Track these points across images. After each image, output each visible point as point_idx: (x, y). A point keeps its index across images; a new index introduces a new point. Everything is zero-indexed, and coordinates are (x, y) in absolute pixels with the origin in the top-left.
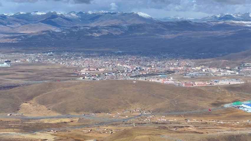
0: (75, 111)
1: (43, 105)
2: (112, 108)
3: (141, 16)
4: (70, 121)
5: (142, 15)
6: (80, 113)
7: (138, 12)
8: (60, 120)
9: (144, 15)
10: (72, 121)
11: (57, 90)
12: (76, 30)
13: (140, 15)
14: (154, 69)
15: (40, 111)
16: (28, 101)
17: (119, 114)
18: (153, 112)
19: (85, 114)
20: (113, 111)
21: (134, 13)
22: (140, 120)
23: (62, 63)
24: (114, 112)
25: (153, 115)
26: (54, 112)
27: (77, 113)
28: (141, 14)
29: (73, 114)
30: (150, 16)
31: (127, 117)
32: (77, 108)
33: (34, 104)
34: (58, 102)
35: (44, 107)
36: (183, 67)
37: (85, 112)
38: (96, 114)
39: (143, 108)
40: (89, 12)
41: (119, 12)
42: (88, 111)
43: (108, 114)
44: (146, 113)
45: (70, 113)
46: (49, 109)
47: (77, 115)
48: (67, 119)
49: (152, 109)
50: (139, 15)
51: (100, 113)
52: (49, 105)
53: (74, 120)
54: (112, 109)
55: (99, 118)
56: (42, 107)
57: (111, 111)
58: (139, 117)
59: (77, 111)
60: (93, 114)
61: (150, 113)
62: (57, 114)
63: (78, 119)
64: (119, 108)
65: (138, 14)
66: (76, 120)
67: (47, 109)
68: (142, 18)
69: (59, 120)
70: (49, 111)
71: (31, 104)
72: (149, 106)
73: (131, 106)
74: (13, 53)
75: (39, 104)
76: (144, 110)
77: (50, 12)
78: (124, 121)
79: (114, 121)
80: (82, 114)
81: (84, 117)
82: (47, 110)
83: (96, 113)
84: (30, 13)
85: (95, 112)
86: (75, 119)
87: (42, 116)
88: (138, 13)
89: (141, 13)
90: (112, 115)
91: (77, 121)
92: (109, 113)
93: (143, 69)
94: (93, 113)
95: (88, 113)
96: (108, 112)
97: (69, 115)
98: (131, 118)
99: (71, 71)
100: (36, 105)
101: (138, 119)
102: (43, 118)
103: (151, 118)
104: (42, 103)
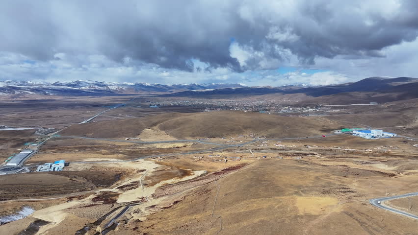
0: (190, 136)
1: (164, 130)
4: (183, 146)
10: (185, 146)
15: (158, 136)
16: (151, 127)
17: (233, 139)
18: (267, 137)
19: (200, 139)
21: (237, 84)
23: (193, 106)
24: (228, 137)
25: (268, 141)
26: (171, 137)
28: (241, 84)
29: (189, 138)
31: (242, 142)
32: (194, 133)
33: (155, 130)
34: (177, 128)
35: (163, 132)
36: (275, 108)
37: (201, 136)
38: (211, 139)
39: (256, 134)
42: (204, 136)
43: (222, 138)
44: (260, 139)
45: (186, 138)
47: (192, 139)
48: (180, 144)
49: (266, 135)
51: (214, 137)
52: (169, 130)
54: (227, 134)
55: (213, 143)
56: (161, 132)
57: (226, 136)
58: (254, 142)
59: (193, 136)
60: (208, 139)
61: (263, 138)
62: (174, 139)
63: (192, 144)
64: (233, 134)
67: (166, 134)
68: (242, 86)
69: (172, 145)
70: (167, 136)
71: (153, 129)
72: (261, 132)
73: (244, 131)
74: (164, 102)
75: (160, 129)
78: (239, 146)
79: (229, 147)
80: (198, 138)
83: (211, 137)
86: (189, 144)
87: (157, 141)
90: (227, 140)
91: (190, 146)
92: (224, 138)
95: (203, 138)
97: (184, 139)
98: (247, 143)
99: (198, 110)
100: (157, 131)
101: (254, 144)
102: (158, 143)
103: (267, 143)
104: (164, 128)
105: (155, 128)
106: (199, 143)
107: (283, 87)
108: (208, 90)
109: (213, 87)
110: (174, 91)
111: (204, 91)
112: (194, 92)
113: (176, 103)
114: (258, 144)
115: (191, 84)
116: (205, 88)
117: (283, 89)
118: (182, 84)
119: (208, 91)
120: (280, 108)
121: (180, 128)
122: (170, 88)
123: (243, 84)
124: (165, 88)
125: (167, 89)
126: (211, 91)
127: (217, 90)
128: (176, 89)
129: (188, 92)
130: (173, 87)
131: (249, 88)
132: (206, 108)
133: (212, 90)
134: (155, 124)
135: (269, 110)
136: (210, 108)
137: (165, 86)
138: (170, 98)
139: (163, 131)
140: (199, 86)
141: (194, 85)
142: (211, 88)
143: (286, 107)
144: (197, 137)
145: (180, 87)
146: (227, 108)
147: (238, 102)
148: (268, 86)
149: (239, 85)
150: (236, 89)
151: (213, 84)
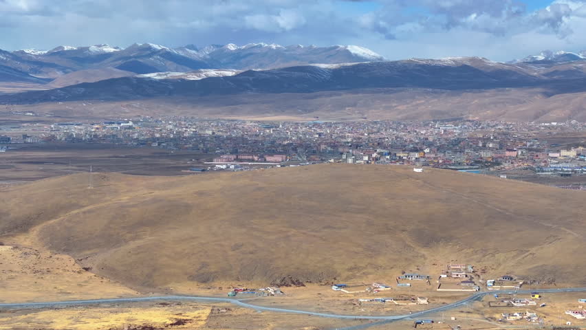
0: (192, 278)
1: (66, 251)
2: (351, 265)
3: (356, 55)
4: (169, 322)
5: (356, 52)
6: (217, 284)
7: (349, 46)
8: (126, 315)
9: (364, 53)
10: (179, 322)
11: (124, 199)
12: (200, 76)
13: (353, 52)
14: (433, 156)
15: (48, 277)
16: (8, 236)
17: (382, 288)
18: (527, 281)
19: (236, 291)
20: (354, 276)
21: (338, 47)
22: (487, 316)
23: (157, 145)
24: (360, 282)
25: (537, 296)
26: (105, 280)
27: (203, 285)
28: (356, 49)
29: (185, 288)
30: (378, 55)
31: (424, 302)
32: (204, 265)
33: (28, 251)
34: (126, 242)
35: (66, 260)
36: (520, 153)
37: (238, 279)
38: (284, 289)
39: (479, 267)
40: (229, 47)
41: (302, 46)
42: (249, 278)
43: (334, 288)
44: (497, 288)
45: (172, 286)
46: (87, 269)
47: (203, 292)
48: (158, 313)
49: (520, 271)
50: (350, 53)
51: (299, 284)
52: (88, 252)
53: (190, 315)
54: (350, 269)
55: (299, 307)
56: (57, 262)
57: (348, 278)
58: (479, 304)
59: (204, 278)
60: (271, 290)
61: (513, 284)
62: (120, 290)
63: (208, 311)
64: (377, 267)
65: (348, 50)
66: (198, 318)
67: (78, 267)
68: (356, 57)
69: (120, 315)
70: (87, 275)
71: (16, 247)
72: (500, 256)
73: (423, 256)
74: (25, 125)
75: (50, 248)
76: (484, 272)
77: (135, 45)
78: (418, 320)
79: (372, 323)
80: (226, 288)
81: (236, 302)
82: (79, 272)
83: (284, 283)
84: (87, 48)
85: (278, 282)
86: (196, 313)
87: (53, 299)
88: (349, 48)
89: (356, 47)
90: (355, 295)
91: (202, 323)
92: (340, 286)
93: (400, 157)
94: (272, 285)
95: (250, 287)
96: (335, 282)
97: (168, 292)
98: (445, 308)
99: (181, 163)
100: (37, 253)
101: (477, 311)
102: (52, 307)
103: (533, 308)
104: (65, 243)
105: (27, 240)
106: (237, 307)
107: (536, 62)
108: (213, 73)
109: (235, 59)
110: (60, 80)
111: (193, 77)
112: (150, 81)
113: (75, 130)
114: (496, 309)
115: (133, 48)
116: (195, 65)
117: (537, 72)
118: (93, 48)
119: (210, 79)
120: (541, 156)
121: (139, 242)
122: (39, 64)
123: (362, 50)
124: (17, 64)
125: (25, 67)
126: (226, 78)
127: (250, 73)
128: (64, 70)
129: (126, 80)
130: (55, 60)
131: (393, 66)
132: (218, 156)
133: (229, 73)
134: (23, 226)
135: (496, 163)
136: (235, 152)
137: (19, 57)
138: (46, 108)
139: (65, 257)
140: (167, 55)
141: (149, 51)
142: (225, 66)
143: (568, 149)
144: (224, 284)
145: (81, 58)
146: (308, 150)
147: (355, 126)
148: (473, 60)
149: (348, 55)
150: (335, 72)
151: (232, 47)
